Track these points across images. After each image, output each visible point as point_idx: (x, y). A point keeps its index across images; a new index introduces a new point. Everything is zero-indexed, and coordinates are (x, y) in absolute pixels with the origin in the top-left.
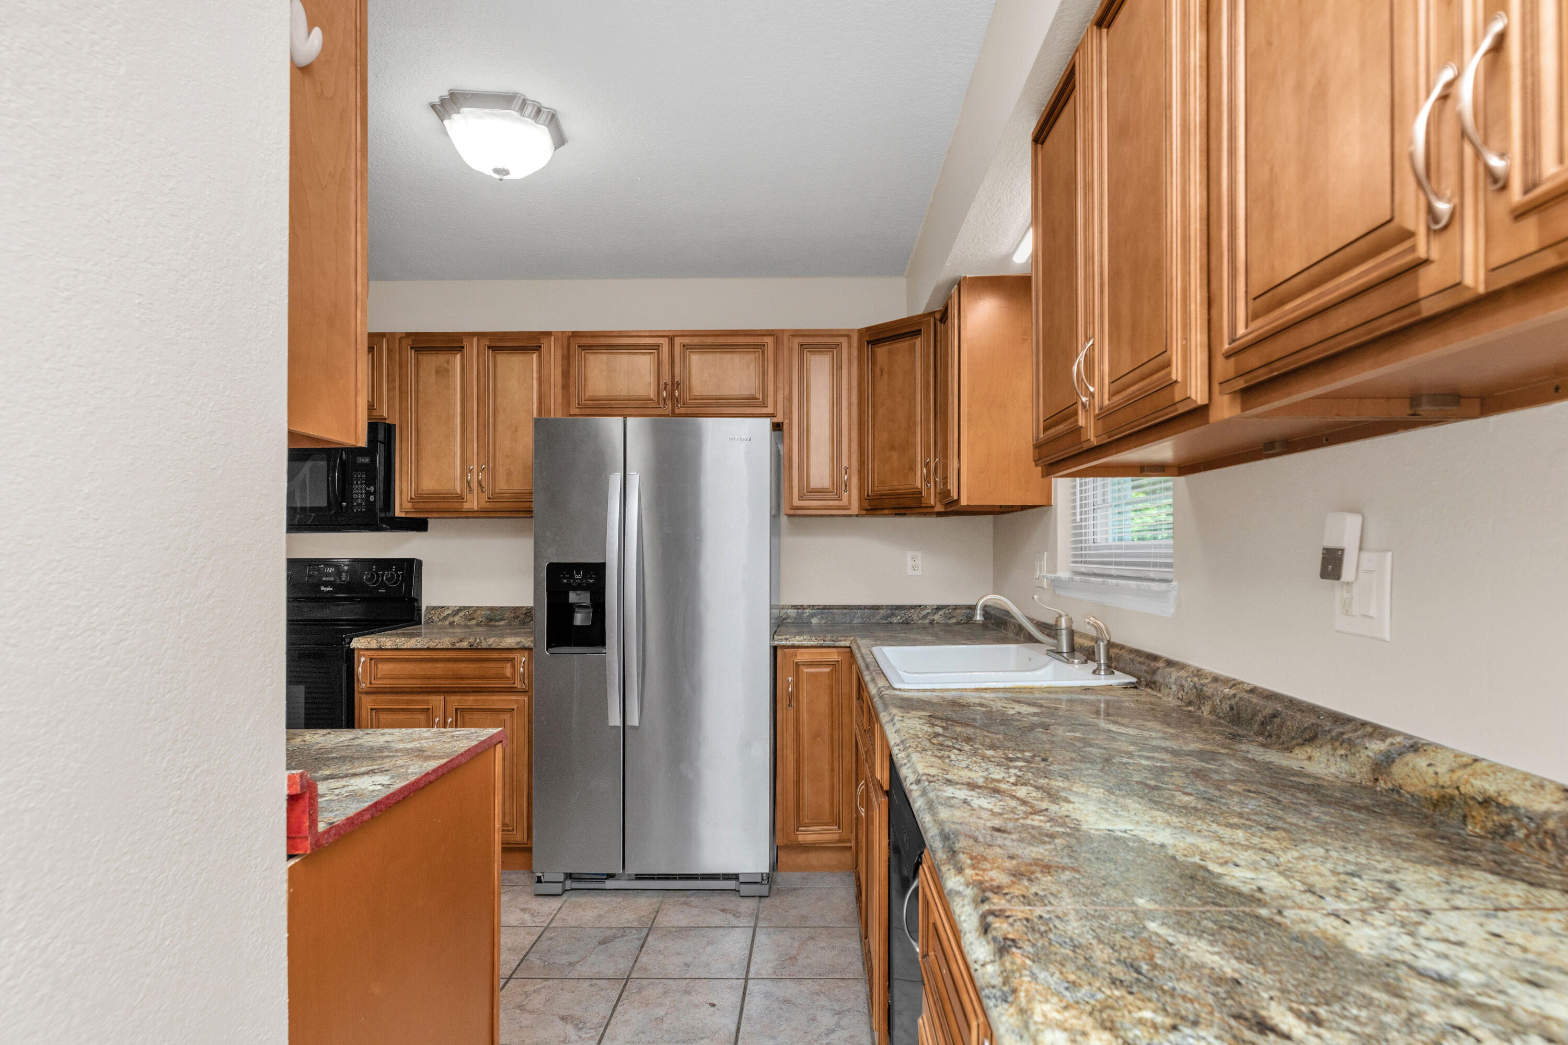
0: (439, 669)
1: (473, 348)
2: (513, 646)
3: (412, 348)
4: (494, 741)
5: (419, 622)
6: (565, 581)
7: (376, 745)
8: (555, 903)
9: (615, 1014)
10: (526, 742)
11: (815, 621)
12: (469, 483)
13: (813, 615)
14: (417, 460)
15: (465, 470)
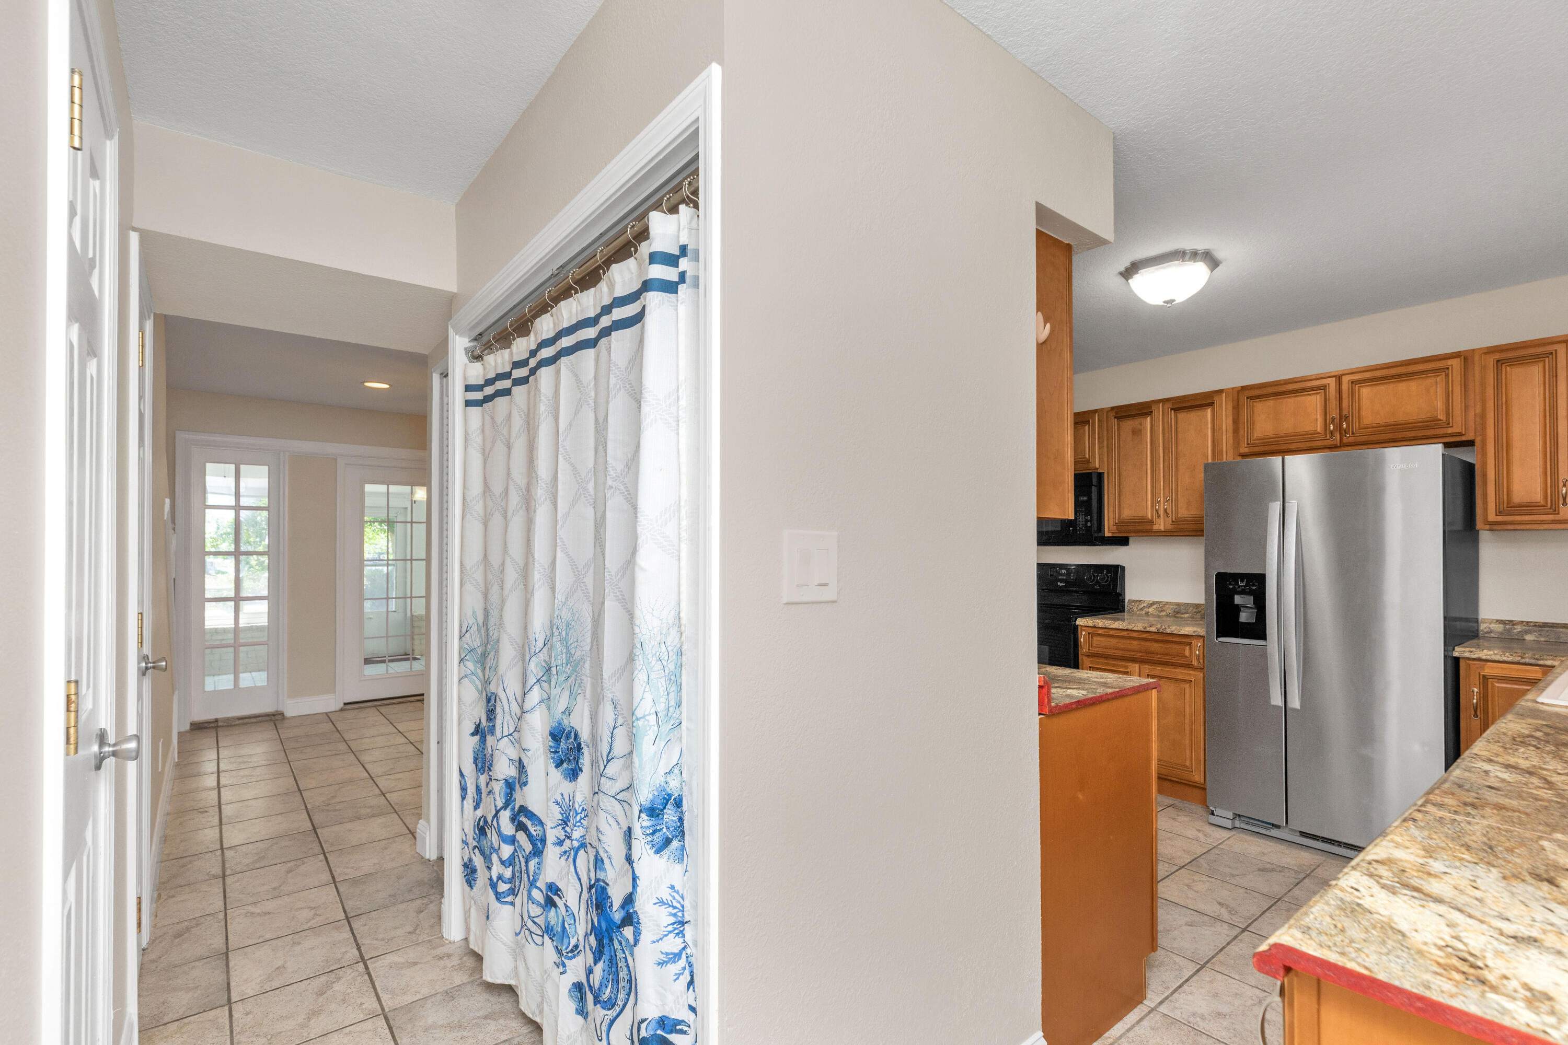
0: (1135, 645)
1: (1159, 411)
2: (1190, 633)
3: (1115, 418)
4: (1151, 686)
5: (1123, 611)
6: (1231, 587)
7: (1083, 677)
8: (1225, 834)
9: (1263, 916)
10: (1202, 707)
11: (1528, 637)
12: (1157, 511)
13: (1526, 632)
14: (1120, 495)
15: (1155, 501)
